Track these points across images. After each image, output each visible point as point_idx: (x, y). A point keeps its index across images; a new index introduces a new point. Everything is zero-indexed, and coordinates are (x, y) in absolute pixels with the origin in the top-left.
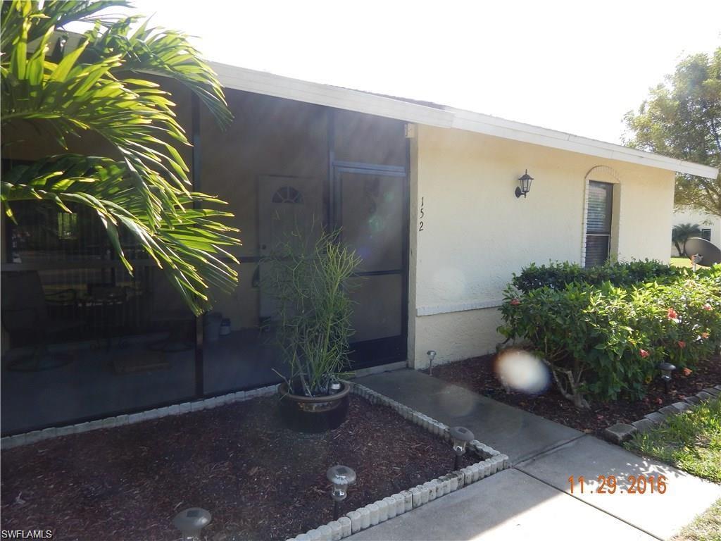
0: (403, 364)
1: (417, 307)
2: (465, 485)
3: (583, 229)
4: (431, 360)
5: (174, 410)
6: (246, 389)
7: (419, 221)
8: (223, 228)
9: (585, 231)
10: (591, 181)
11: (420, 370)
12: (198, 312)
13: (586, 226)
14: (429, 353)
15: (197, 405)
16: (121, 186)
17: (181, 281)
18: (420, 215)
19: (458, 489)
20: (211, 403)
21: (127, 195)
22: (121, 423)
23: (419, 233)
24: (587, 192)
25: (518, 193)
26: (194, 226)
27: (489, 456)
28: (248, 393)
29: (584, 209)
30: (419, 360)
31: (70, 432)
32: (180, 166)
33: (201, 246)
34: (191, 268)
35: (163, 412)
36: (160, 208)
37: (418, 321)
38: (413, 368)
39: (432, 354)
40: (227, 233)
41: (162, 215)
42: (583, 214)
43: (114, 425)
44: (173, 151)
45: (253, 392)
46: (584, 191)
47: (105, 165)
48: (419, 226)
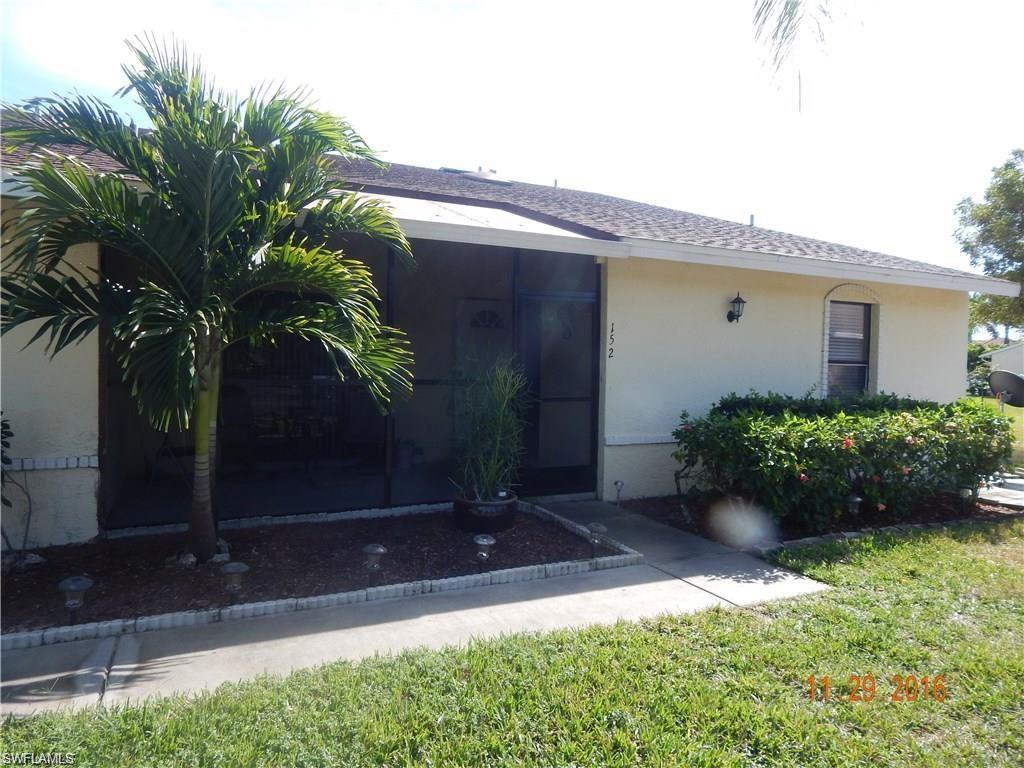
0: (591, 495)
1: (606, 436)
2: (597, 569)
3: (823, 356)
4: (619, 491)
5: (365, 514)
6: (429, 503)
7: (608, 347)
8: (402, 351)
9: (826, 359)
10: (832, 302)
11: (609, 502)
12: (384, 412)
13: (826, 354)
14: (616, 483)
15: (386, 512)
16: (335, 323)
17: (373, 388)
18: (609, 340)
19: (589, 571)
20: (397, 511)
21: (339, 329)
22: (321, 520)
23: (608, 360)
24: (828, 314)
25: (732, 317)
26: (383, 350)
27: (627, 553)
28: (431, 506)
29: (824, 334)
30: (608, 492)
31: (282, 522)
32: (374, 312)
33: (387, 365)
34: (380, 378)
35: (356, 514)
36: (362, 339)
37: (607, 451)
38: (601, 500)
39: (619, 484)
40: (404, 355)
41: (363, 343)
42: (823, 340)
43: (316, 520)
44: (370, 303)
45: (435, 506)
46: (824, 313)
47: (325, 308)
48: (608, 353)
